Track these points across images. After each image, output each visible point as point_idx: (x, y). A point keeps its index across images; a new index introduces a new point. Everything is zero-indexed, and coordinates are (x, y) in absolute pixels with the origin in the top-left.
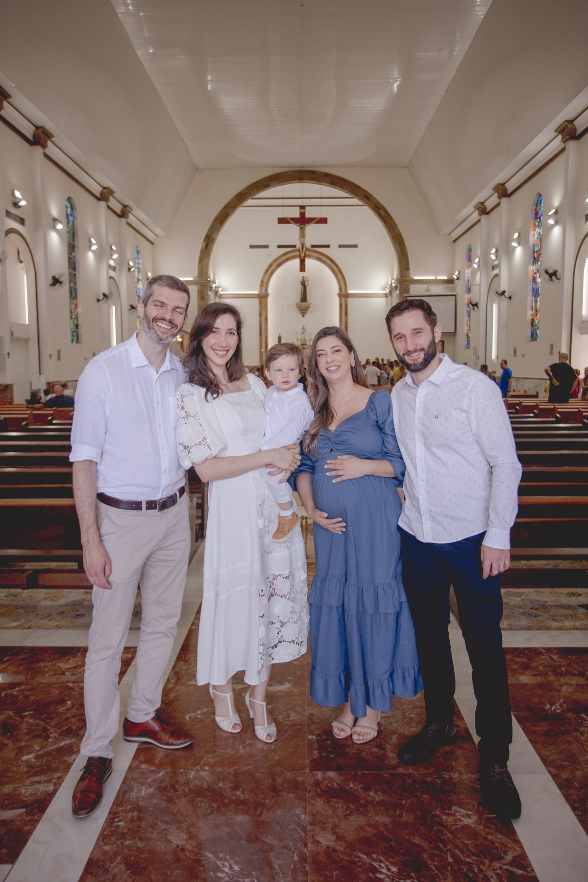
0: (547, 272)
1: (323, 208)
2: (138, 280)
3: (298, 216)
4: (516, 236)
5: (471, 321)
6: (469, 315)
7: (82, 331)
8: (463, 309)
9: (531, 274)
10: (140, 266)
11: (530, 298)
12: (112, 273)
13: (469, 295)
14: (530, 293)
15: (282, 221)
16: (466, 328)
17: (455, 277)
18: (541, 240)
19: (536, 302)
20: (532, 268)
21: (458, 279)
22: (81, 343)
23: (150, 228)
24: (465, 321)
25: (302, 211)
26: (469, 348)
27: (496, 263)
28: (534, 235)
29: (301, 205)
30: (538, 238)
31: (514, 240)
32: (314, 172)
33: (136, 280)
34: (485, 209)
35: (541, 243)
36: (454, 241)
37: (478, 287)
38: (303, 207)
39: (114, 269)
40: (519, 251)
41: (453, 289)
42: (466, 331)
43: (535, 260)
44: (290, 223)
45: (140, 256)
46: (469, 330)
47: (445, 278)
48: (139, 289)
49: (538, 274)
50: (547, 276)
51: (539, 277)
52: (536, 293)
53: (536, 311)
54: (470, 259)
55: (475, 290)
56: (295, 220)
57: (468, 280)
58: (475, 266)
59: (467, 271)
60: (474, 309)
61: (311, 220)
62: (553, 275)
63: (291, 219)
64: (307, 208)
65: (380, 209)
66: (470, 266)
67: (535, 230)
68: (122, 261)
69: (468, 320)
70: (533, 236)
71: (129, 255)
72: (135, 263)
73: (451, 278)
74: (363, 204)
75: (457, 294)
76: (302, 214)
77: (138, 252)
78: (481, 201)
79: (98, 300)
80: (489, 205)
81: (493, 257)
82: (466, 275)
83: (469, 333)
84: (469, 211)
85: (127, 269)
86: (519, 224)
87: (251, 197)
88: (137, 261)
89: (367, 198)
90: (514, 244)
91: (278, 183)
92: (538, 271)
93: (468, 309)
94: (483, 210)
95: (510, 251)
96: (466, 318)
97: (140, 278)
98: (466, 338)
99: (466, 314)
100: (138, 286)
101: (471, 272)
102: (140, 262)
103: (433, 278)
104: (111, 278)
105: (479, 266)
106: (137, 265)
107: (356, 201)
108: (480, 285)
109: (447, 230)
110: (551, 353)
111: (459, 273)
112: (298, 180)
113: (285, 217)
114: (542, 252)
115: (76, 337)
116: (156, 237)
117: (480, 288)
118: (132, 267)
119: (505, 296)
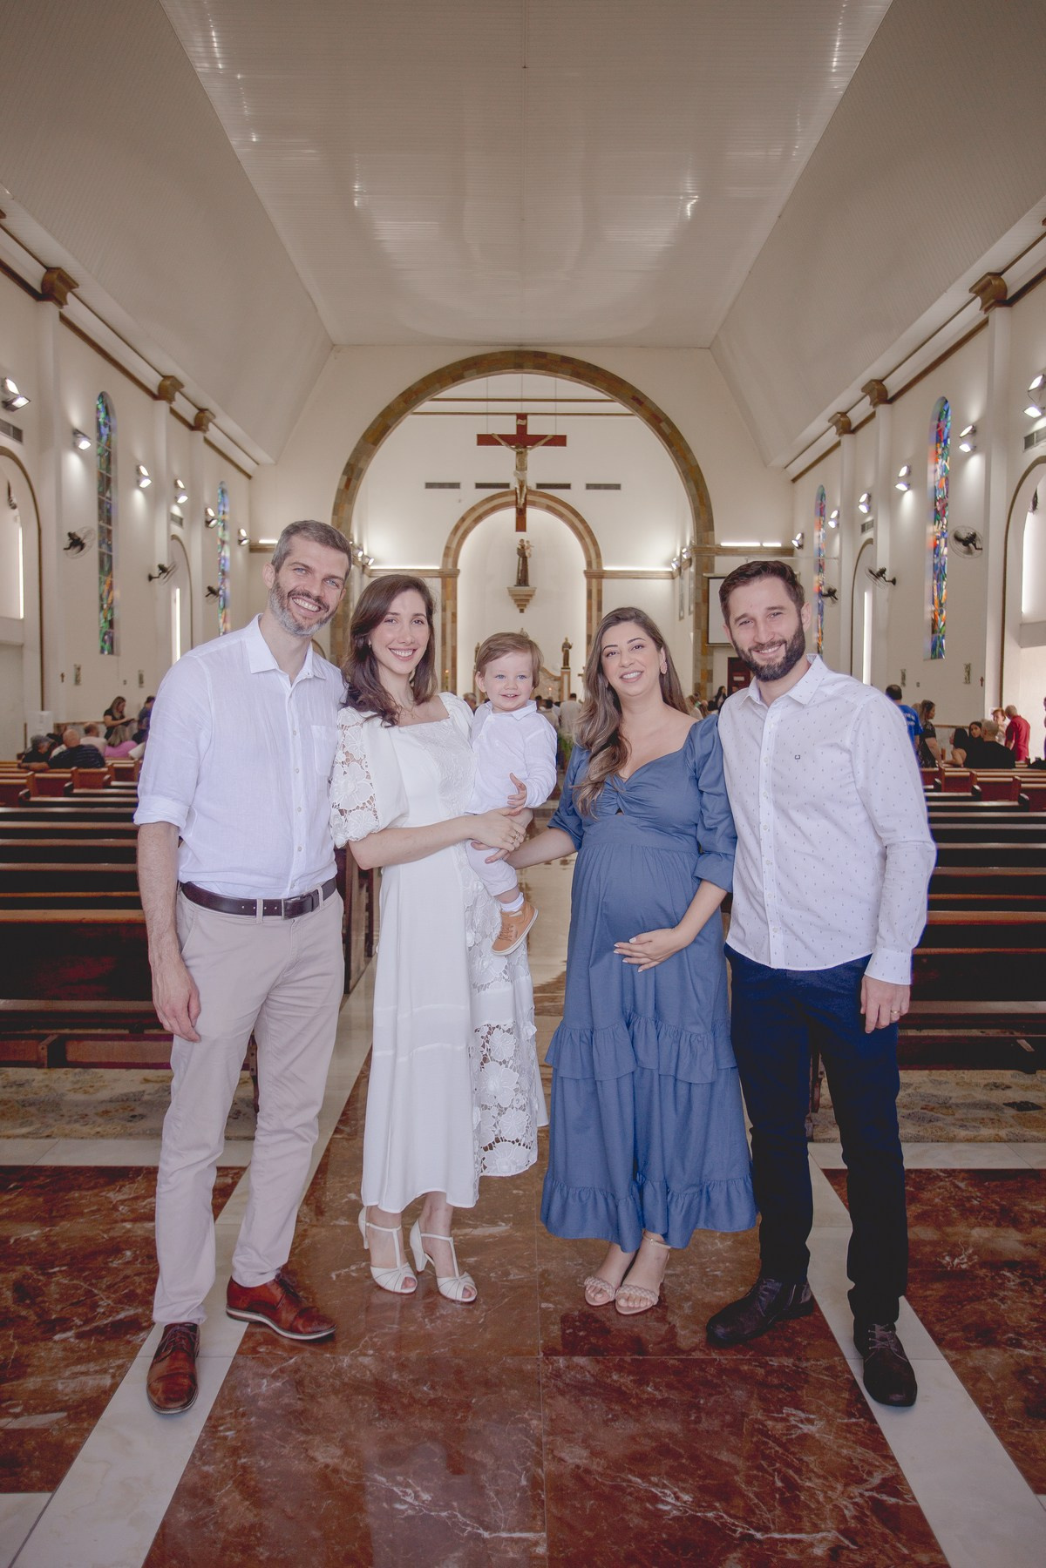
1: (558, 417)
2: (223, 542)
3: (513, 431)
4: (903, 471)
5: (824, 623)
7: (121, 633)
9: (930, 540)
10: (227, 517)
11: (929, 582)
12: (176, 530)
13: (822, 576)
14: (929, 574)
15: (484, 440)
16: (816, 634)
17: (795, 544)
18: (947, 479)
19: (940, 589)
20: (932, 529)
21: (801, 547)
22: (118, 655)
23: (247, 449)
25: (522, 422)
27: (869, 519)
28: (936, 471)
29: (519, 411)
30: (942, 477)
31: (900, 480)
32: (543, 355)
33: (219, 543)
34: (849, 423)
35: (947, 485)
36: (794, 480)
37: (836, 561)
38: (522, 416)
39: (180, 522)
40: (909, 500)
42: (815, 640)
43: (938, 515)
44: (499, 444)
45: (227, 501)
46: (821, 637)
47: (778, 545)
48: (225, 558)
49: (943, 540)
51: (946, 546)
52: (939, 573)
53: (941, 605)
54: (822, 512)
55: (832, 566)
56: (508, 440)
57: (820, 549)
58: (832, 524)
59: (816, 534)
60: (829, 601)
61: (537, 440)
63: (501, 436)
64: (529, 417)
65: (660, 421)
66: (822, 525)
67: (936, 462)
68: (194, 507)
69: (820, 620)
71: (207, 498)
72: (217, 512)
73: (788, 545)
74: (630, 412)
76: (522, 429)
77: (223, 492)
78: (842, 408)
79: (151, 578)
80: (856, 417)
81: (863, 509)
82: (816, 541)
83: (821, 643)
84: (820, 427)
85: (204, 523)
86: (909, 451)
87: (430, 397)
88: (222, 508)
89: (637, 401)
90: (901, 487)
91: (478, 373)
92: (943, 534)
93: (820, 602)
94: (845, 426)
95: (893, 500)
97: (227, 538)
100: (223, 554)
101: (824, 535)
102: (227, 510)
103: (756, 544)
104: (174, 537)
105: (838, 525)
106: (221, 516)
107: (618, 407)
108: (839, 559)
109: (781, 460)
110: (968, 680)
111: (803, 536)
112: (514, 368)
113: (490, 433)
114: (949, 500)
115: (109, 643)
116: (256, 465)
117: (840, 564)
118: (213, 519)
119: (884, 578)
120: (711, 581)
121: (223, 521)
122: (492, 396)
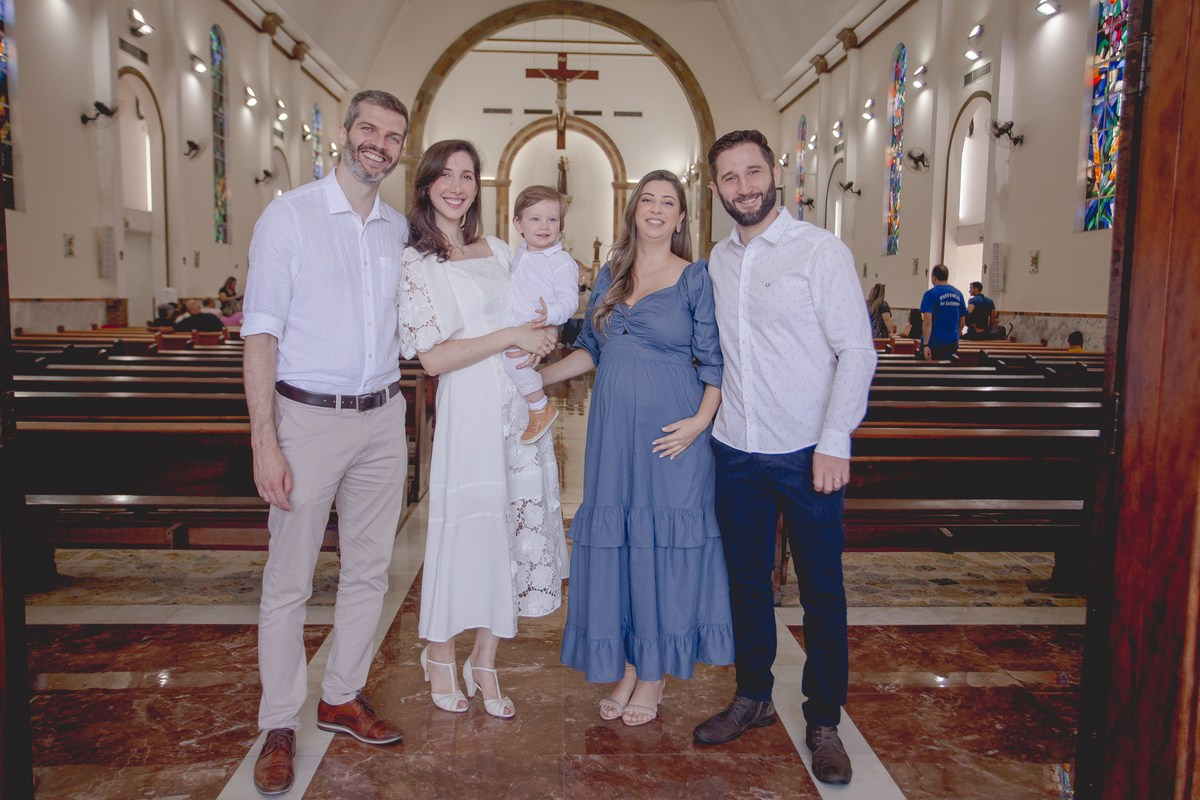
0: (910, 156)
1: (592, 56)
2: (317, 154)
3: (555, 67)
4: (868, 103)
7: (233, 225)
9: (888, 159)
10: (320, 133)
11: (887, 193)
12: (278, 142)
13: (801, 189)
14: (887, 186)
15: (532, 73)
18: (903, 110)
19: (895, 199)
20: (890, 151)
21: (786, 165)
22: (231, 243)
23: (336, 76)
25: (562, 60)
27: (840, 142)
28: (894, 103)
29: (560, 51)
30: (898, 108)
31: (865, 110)
33: (314, 155)
34: (826, 64)
35: (903, 115)
36: (782, 111)
37: (813, 177)
38: (563, 55)
39: (281, 135)
40: (872, 126)
43: (895, 139)
44: (544, 77)
45: (320, 119)
48: (318, 167)
49: (898, 159)
50: (912, 163)
51: (901, 163)
52: (895, 186)
53: (896, 212)
54: (803, 136)
55: (810, 181)
56: (551, 73)
57: (801, 167)
58: (811, 147)
59: (799, 154)
60: (807, 208)
61: (574, 74)
62: (919, 160)
63: (545, 71)
64: (568, 56)
65: (675, 60)
66: (803, 147)
67: (895, 96)
68: (293, 124)
70: (893, 105)
71: (303, 116)
72: (312, 128)
74: (651, 53)
75: (785, 187)
76: (562, 65)
77: (317, 112)
78: (821, 52)
79: (257, 181)
80: (831, 58)
81: (836, 134)
82: (798, 160)
84: (802, 67)
85: (301, 138)
86: (873, 87)
87: (485, 38)
88: (316, 125)
89: (656, 44)
90: (866, 116)
91: (527, 18)
92: (899, 154)
93: (800, 208)
94: (823, 66)
95: (860, 127)
97: (320, 150)
100: (317, 163)
101: (804, 155)
102: (320, 127)
104: (277, 148)
105: (815, 147)
106: (315, 132)
107: (641, 48)
108: (816, 174)
109: (770, 94)
110: (915, 272)
111: (787, 157)
112: (557, 14)
113: (536, 68)
114: (904, 127)
115: (223, 233)
116: (344, 91)
117: (817, 179)
118: (308, 133)
119: (851, 189)
121: (317, 136)
122: (538, 37)
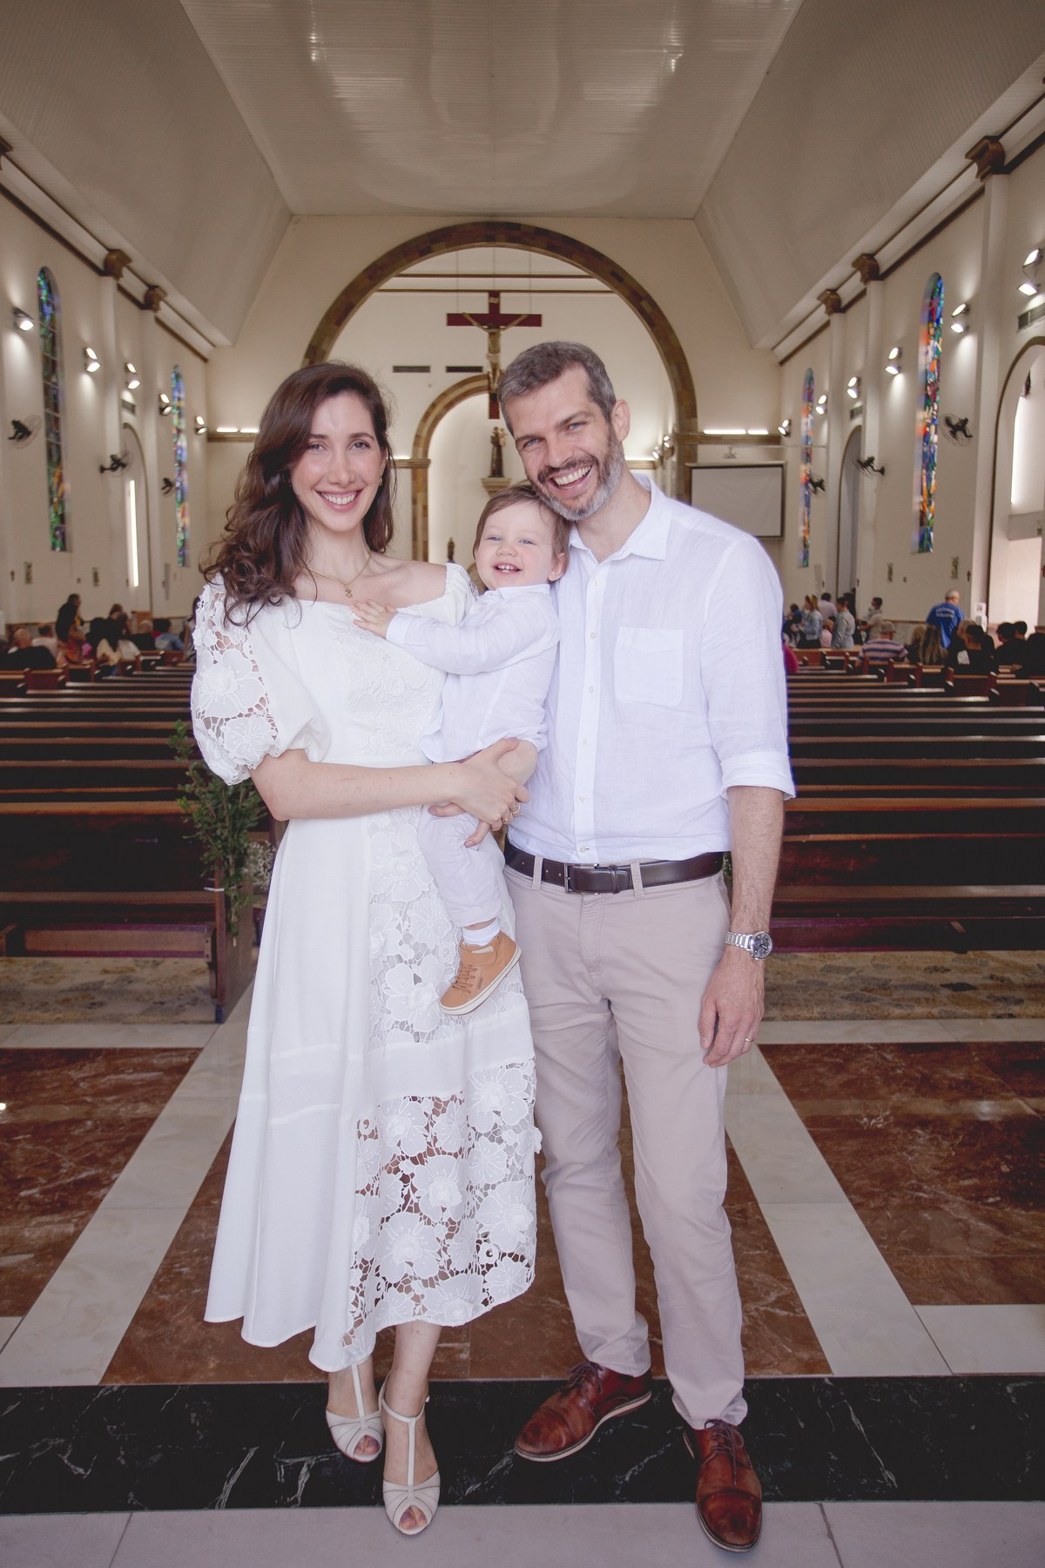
0: (948, 422)
1: (534, 295)
2: (179, 431)
3: (484, 310)
4: (894, 353)
5: (811, 515)
6: (808, 504)
7: (74, 528)
8: (796, 491)
9: (920, 426)
10: (182, 404)
11: (918, 472)
12: (128, 417)
13: (809, 465)
14: (918, 463)
15: (455, 320)
16: (802, 528)
17: (783, 431)
18: (938, 361)
19: (929, 479)
20: (922, 415)
21: (788, 434)
22: (71, 552)
23: (205, 333)
24: (800, 514)
25: (494, 300)
26: (807, 565)
27: (858, 405)
28: (927, 353)
29: (491, 288)
30: (933, 359)
31: (890, 362)
32: (517, 226)
33: (175, 432)
34: (839, 301)
35: (938, 368)
36: (782, 363)
37: (823, 450)
38: (494, 294)
39: (132, 409)
40: (899, 384)
41: (779, 455)
42: (801, 535)
43: (929, 400)
44: (471, 324)
45: (182, 386)
46: (807, 531)
47: (765, 432)
48: (181, 448)
49: (933, 427)
50: (948, 430)
51: (936, 433)
52: (928, 462)
53: (930, 495)
54: (810, 397)
55: (819, 455)
56: (479, 319)
57: (807, 438)
58: (820, 410)
59: (804, 420)
60: (815, 492)
61: (510, 320)
62: (958, 428)
63: (473, 316)
64: (502, 295)
65: (641, 299)
66: (810, 411)
67: (928, 344)
68: (147, 393)
69: (806, 513)
70: (926, 355)
71: (160, 382)
72: (171, 398)
73: (775, 433)
74: (609, 289)
75: (786, 464)
76: (494, 307)
77: (178, 376)
78: (832, 285)
79: (102, 469)
80: (846, 294)
81: (852, 394)
82: (804, 428)
83: (807, 537)
84: (808, 304)
85: (158, 411)
86: (900, 332)
87: (395, 273)
88: (176, 394)
89: (617, 278)
90: (891, 370)
91: (447, 246)
92: (933, 420)
93: (807, 493)
94: (834, 303)
95: (882, 384)
96: (802, 508)
97: (183, 427)
98: (802, 546)
99: (802, 502)
100: (179, 443)
101: (812, 421)
102: (182, 396)
103: (740, 432)
104: (126, 426)
105: (826, 411)
106: (176, 403)
107: (595, 283)
108: (827, 447)
109: (765, 342)
110: (955, 575)
111: (790, 424)
112: (486, 241)
113: (460, 312)
114: (940, 385)
115: (61, 538)
116: (212, 348)
117: (828, 452)
118: (167, 406)
119: (872, 467)
120: (694, 471)
121: (178, 408)
122: (462, 271)
